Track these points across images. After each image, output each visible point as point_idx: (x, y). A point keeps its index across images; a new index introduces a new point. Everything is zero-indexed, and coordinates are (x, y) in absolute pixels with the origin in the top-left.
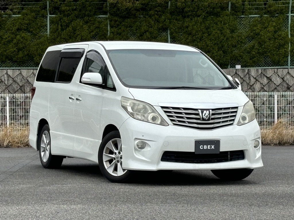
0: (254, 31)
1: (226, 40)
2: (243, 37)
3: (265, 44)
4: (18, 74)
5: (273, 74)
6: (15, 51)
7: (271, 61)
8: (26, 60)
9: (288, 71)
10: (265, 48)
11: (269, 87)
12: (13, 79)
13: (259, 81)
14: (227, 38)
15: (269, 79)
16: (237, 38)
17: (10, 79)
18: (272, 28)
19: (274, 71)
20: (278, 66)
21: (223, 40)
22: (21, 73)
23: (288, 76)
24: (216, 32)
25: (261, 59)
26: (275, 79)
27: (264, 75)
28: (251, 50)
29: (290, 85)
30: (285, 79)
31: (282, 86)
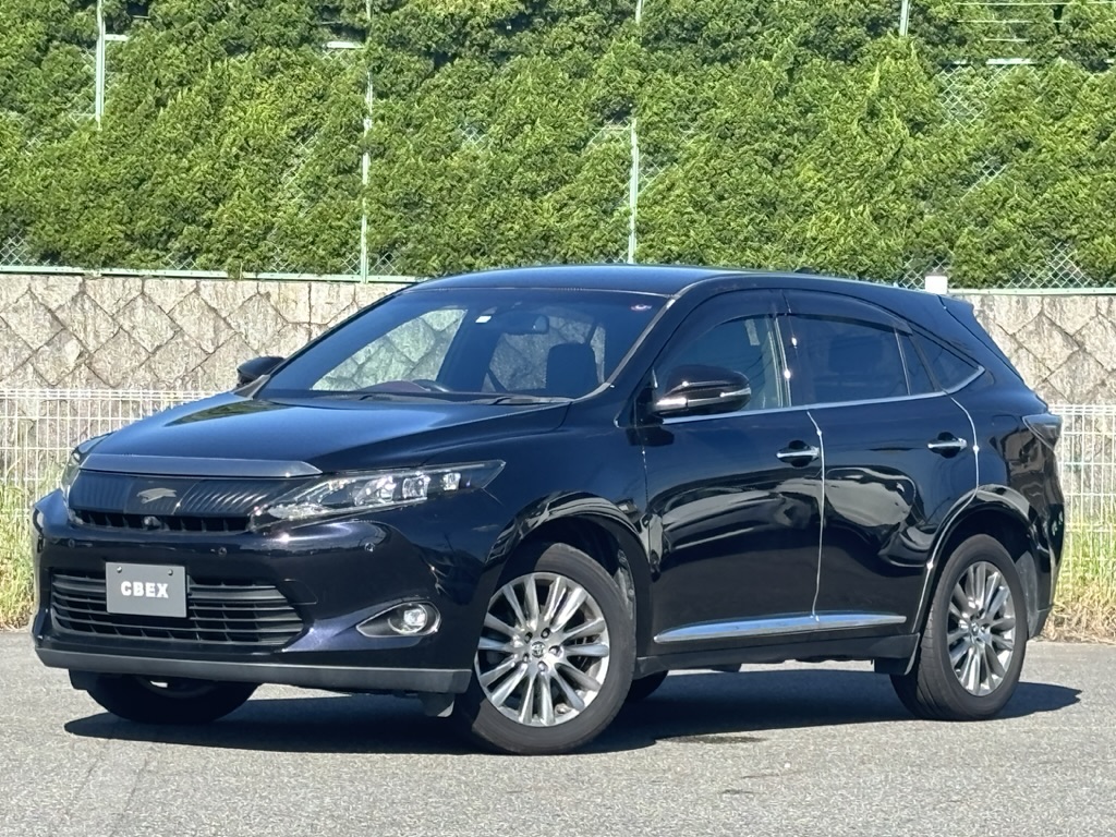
5: (1092, 318)
11: (1073, 378)
13: (1028, 351)
15: (1075, 341)
19: (1098, 308)
25: (1039, 253)
26: (1098, 343)
27: (1053, 324)
28: (996, 214)
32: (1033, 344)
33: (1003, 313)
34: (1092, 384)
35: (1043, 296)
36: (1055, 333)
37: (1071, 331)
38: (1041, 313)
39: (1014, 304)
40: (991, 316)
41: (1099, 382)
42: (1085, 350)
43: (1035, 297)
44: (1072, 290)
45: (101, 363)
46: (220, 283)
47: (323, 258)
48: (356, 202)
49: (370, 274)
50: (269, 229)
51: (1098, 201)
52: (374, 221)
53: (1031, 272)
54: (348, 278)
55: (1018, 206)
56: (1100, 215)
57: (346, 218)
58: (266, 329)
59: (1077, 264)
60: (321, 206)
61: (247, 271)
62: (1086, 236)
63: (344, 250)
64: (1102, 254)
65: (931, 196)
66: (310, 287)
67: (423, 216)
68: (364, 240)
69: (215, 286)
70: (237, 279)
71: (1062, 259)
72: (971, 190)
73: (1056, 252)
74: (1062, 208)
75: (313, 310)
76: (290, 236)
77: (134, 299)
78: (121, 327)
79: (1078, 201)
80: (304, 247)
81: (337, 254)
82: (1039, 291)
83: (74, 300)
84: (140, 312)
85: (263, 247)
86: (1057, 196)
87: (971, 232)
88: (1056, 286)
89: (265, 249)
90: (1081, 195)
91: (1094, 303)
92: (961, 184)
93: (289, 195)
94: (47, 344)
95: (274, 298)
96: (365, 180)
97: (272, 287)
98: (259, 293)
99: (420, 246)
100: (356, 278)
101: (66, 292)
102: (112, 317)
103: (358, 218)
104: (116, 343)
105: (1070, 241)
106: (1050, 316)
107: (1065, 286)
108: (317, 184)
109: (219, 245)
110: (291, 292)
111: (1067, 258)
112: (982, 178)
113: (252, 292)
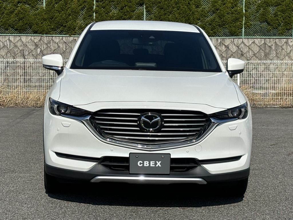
0: (215, 6)
1: (192, 14)
2: (206, 12)
3: (224, 18)
4: (18, 40)
5: (230, 43)
6: (16, 20)
7: (228, 32)
8: (25, 28)
9: (243, 40)
10: (224, 21)
11: (227, 54)
12: (14, 44)
13: (218, 49)
14: (192, 13)
15: (227, 47)
16: (201, 12)
17: (11, 44)
18: (230, 4)
19: (231, 41)
20: (234, 36)
21: (190, 14)
22: (21, 39)
23: (242, 45)
24: (184, 7)
26: (231, 47)
27: (223, 44)
29: (244, 52)
30: (240, 48)
31: (237, 53)
32: (219, 48)
34: (230, 55)
35: (221, 38)
36: (223, 45)
37: (226, 45)
38: (221, 42)
39: (216, 40)
42: (229, 49)
44: (225, 37)
45: (44, 53)
46: (66, 37)
53: (219, 34)
61: (72, 35)
70: (71, 37)
72: (208, 18)
73: (224, 30)
77: (51, 40)
78: (48, 46)
83: (39, 41)
84: (52, 43)
93: (80, 21)
94: (34, 49)
95: (77, 40)
96: (94, 18)
101: (38, 39)
102: (46, 44)
104: (47, 49)
105: (227, 28)
112: (210, 16)
113: (73, 39)
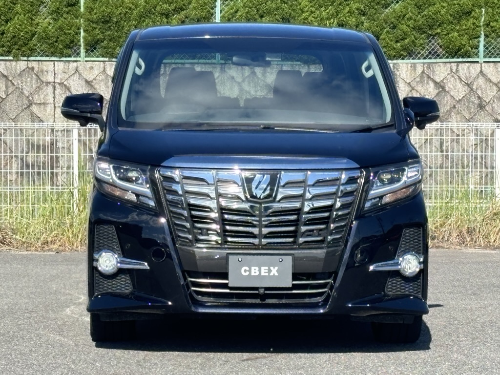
5: (448, 74)
9: (481, 68)
15: (440, 86)
19: (451, 70)
23: (481, 81)
25: (422, 41)
26: (452, 87)
27: (429, 77)
28: (400, 22)
29: (485, 99)
30: (474, 87)
31: (469, 102)
32: (419, 88)
33: (404, 73)
34: (449, 107)
35: (424, 63)
36: (430, 82)
37: (438, 81)
38: (423, 72)
39: (409, 68)
40: (398, 74)
41: (452, 106)
42: (445, 90)
43: (420, 64)
44: (438, 60)
46: (8, 63)
47: (61, 49)
48: (78, 21)
49: (85, 57)
50: (33, 35)
51: (451, 15)
52: (87, 30)
53: (418, 51)
54: (75, 59)
55: (410, 18)
56: (452, 22)
57: (73, 29)
58: (32, 86)
59: (441, 47)
60: (60, 23)
61: (23, 56)
62: (445, 33)
63: (72, 44)
64: (453, 42)
65: (367, 14)
66: (54, 64)
67: (112, 27)
68: (82, 40)
69: (5, 64)
70: (18, 60)
71: (433, 44)
72: (387, 10)
73: (430, 41)
74: (433, 19)
75: (56, 76)
76: (45, 38)
79: (440, 15)
80: (51, 44)
81: (68, 47)
82: (422, 61)
85: (31, 44)
86: (430, 13)
87: (387, 32)
88: (430, 58)
89: (32, 45)
90: (442, 12)
91: (449, 66)
92: (383, 7)
93: (43, 17)
95: (36, 69)
96: (82, 9)
97: (35, 64)
98: (28, 67)
99: (111, 43)
100: (78, 59)
103: (79, 29)
105: (437, 36)
106: (427, 73)
107: (435, 58)
108: (58, 12)
109: (8, 43)
110: (44, 67)
111: (436, 44)
112: (393, 5)
113: (25, 67)
